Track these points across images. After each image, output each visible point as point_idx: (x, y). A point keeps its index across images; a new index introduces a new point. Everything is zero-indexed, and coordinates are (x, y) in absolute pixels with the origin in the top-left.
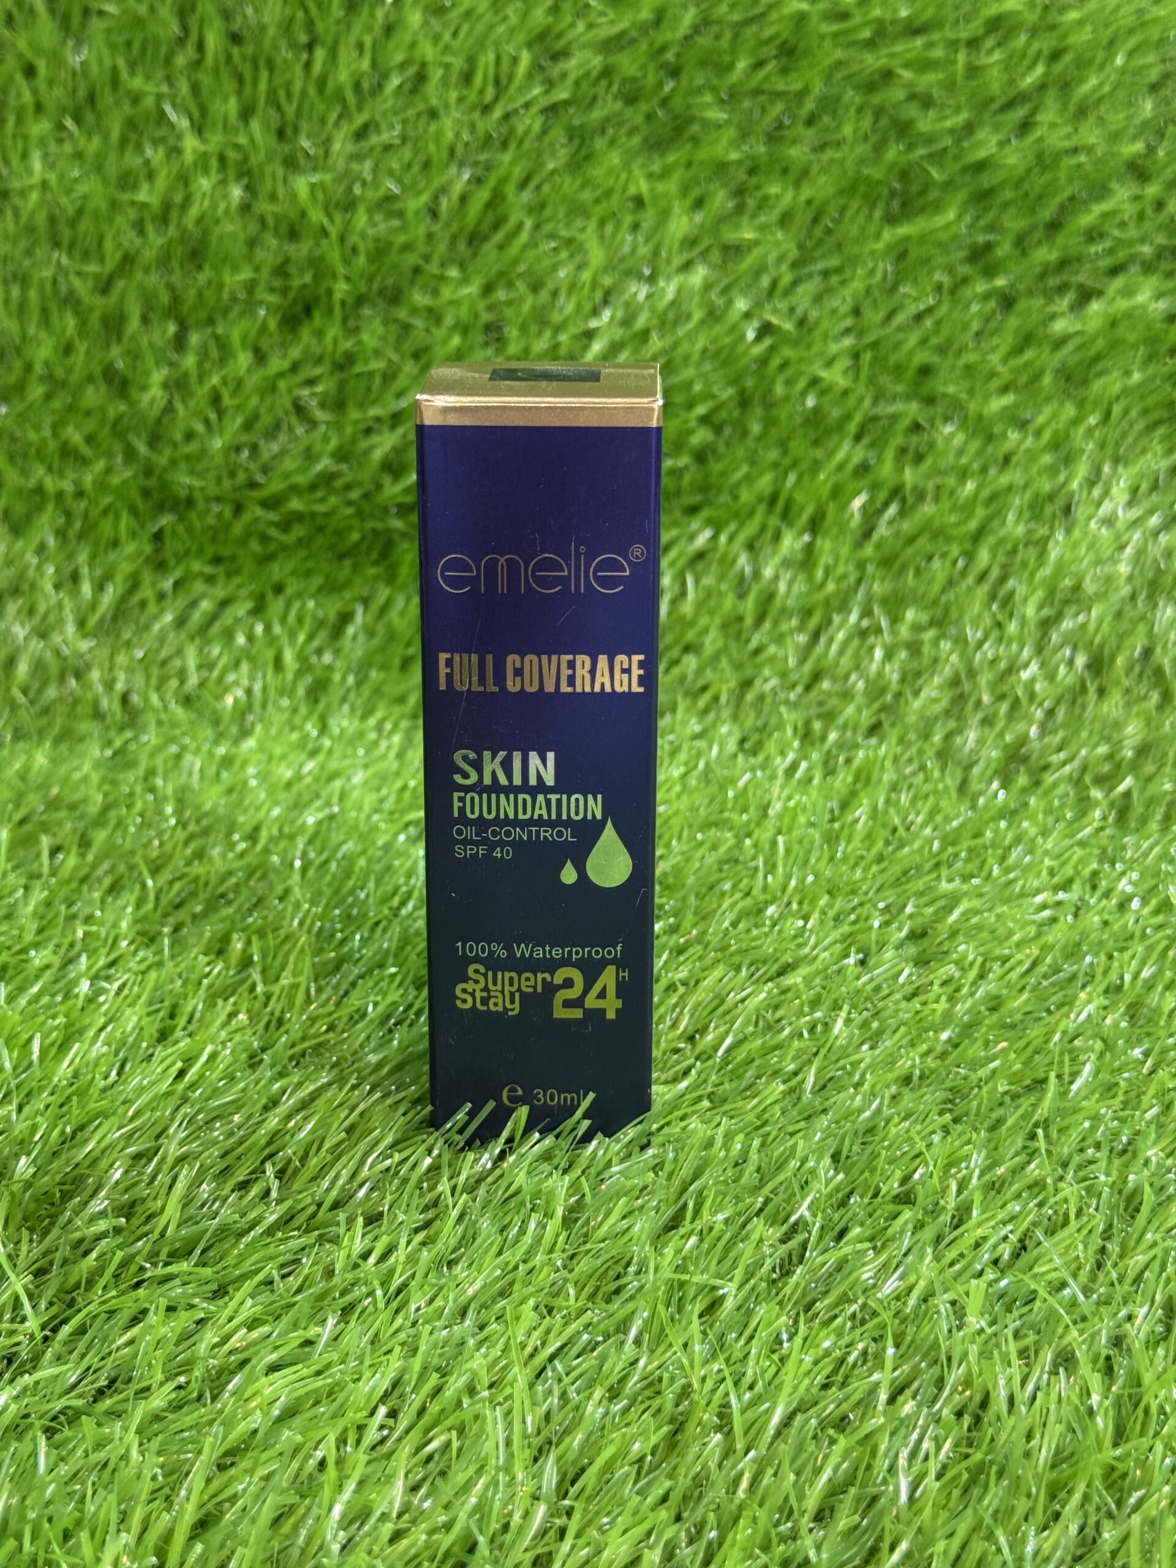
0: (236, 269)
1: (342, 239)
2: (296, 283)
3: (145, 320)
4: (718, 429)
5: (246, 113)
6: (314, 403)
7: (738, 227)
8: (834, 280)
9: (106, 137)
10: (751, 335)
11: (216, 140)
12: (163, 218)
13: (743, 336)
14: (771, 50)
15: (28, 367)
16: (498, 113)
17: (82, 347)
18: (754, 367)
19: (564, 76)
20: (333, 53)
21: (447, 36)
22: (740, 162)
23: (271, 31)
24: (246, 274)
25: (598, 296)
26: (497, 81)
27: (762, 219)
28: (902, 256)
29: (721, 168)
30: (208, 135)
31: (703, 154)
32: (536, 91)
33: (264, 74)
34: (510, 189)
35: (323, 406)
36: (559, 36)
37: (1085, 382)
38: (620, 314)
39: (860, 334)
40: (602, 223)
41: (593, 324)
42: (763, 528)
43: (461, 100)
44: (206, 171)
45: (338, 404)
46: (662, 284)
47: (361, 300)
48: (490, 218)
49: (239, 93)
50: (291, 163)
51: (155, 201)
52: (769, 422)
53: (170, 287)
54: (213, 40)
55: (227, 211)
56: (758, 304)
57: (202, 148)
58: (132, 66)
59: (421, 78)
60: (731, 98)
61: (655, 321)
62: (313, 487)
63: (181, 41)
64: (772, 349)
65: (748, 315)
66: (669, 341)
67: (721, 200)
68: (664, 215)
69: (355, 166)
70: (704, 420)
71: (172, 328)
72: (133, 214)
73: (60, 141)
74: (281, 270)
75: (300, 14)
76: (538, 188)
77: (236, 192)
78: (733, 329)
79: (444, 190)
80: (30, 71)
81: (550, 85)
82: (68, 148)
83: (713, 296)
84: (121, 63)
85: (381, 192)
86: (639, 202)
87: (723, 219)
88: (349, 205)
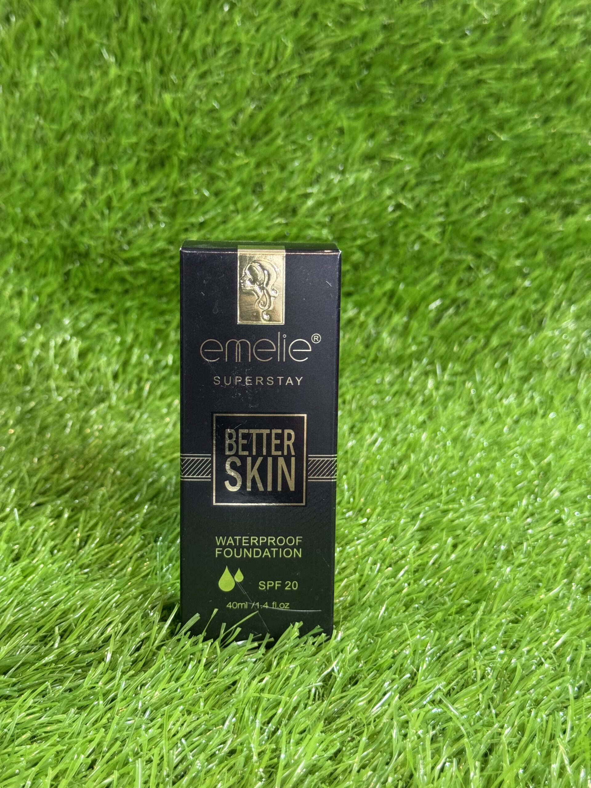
0: (128, 136)
1: (186, 129)
2: (159, 148)
3: (78, 158)
4: (367, 254)
5: (145, 58)
6: (160, 211)
7: (391, 151)
8: (438, 186)
9: (72, 61)
10: (390, 209)
11: (127, 69)
12: (95, 106)
13: (386, 208)
14: (420, 61)
15: (14, 174)
16: (274, 75)
17: (43, 167)
18: (390, 225)
19: (310, 60)
20: (193, 33)
21: (253, 32)
22: (396, 118)
23: (163, 17)
24: (134, 140)
25: (314, 176)
26: (276, 59)
27: (404, 149)
28: (474, 178)
29: (386, 119)
30: (124, 67)
31: (378, 110)
32: (296, 66)
33: (157, 39)
34: (276, 114)
35: (164, 214)
36: (311, 38)
37: (561, 258)
38: (324, 188)
39: (448, 215)
40: (321, 140)
41: (309, 190)
42: (384, 311)
43: (256, 64)
44: (120, 86)
45: (172, 214)
46: (347, 176)
47: (191, 161)
48: (263, 129)
49: (143, 47)
50: (164, 87)
51: (92, 97)
52: (394, 254)
53: (93, 142)
54: (133, 19)
55: (128, 108)
56: (396, 193)
57: (119, 73)
58: (90, 27)
59: (237, 51)
60: (396, 83)
61: (341, 194)
62: (153, 255)
63: (117, 19)
64: (400, 217)
65: (390, 198)
66: (347, 205)
67: (384, 135)
68: (354, 140)
69: (199, 93)
70: (361, 248)
71: (91, 163)
72: (79, 102)
73: (48, 61)
74: (152, 141)
75: (180, 11)
76: (290, 116)
77: (134, 99)
78: (382, 203)
79: (241, 110)
80: (38, 24)
81: (303, 63)
82: (52, 65)
83: (373, 186)
84: (85, 25)
85: (210, 107)
86: (341, 131)
87: (383, 146)
88: (192, 112)
